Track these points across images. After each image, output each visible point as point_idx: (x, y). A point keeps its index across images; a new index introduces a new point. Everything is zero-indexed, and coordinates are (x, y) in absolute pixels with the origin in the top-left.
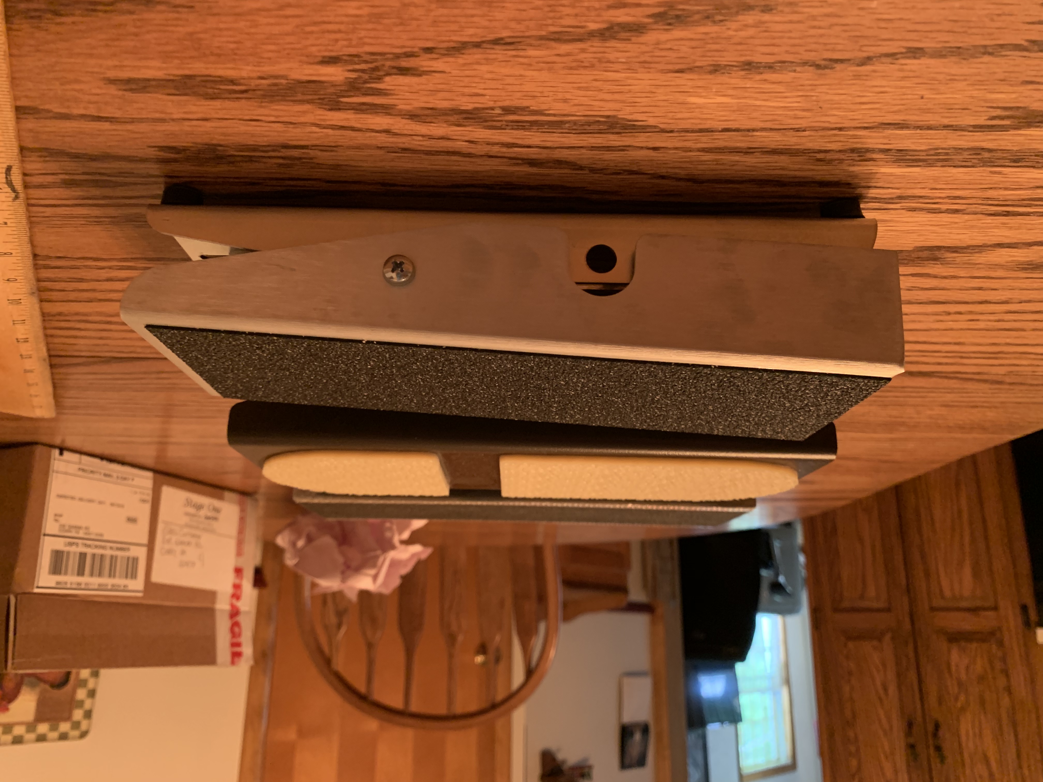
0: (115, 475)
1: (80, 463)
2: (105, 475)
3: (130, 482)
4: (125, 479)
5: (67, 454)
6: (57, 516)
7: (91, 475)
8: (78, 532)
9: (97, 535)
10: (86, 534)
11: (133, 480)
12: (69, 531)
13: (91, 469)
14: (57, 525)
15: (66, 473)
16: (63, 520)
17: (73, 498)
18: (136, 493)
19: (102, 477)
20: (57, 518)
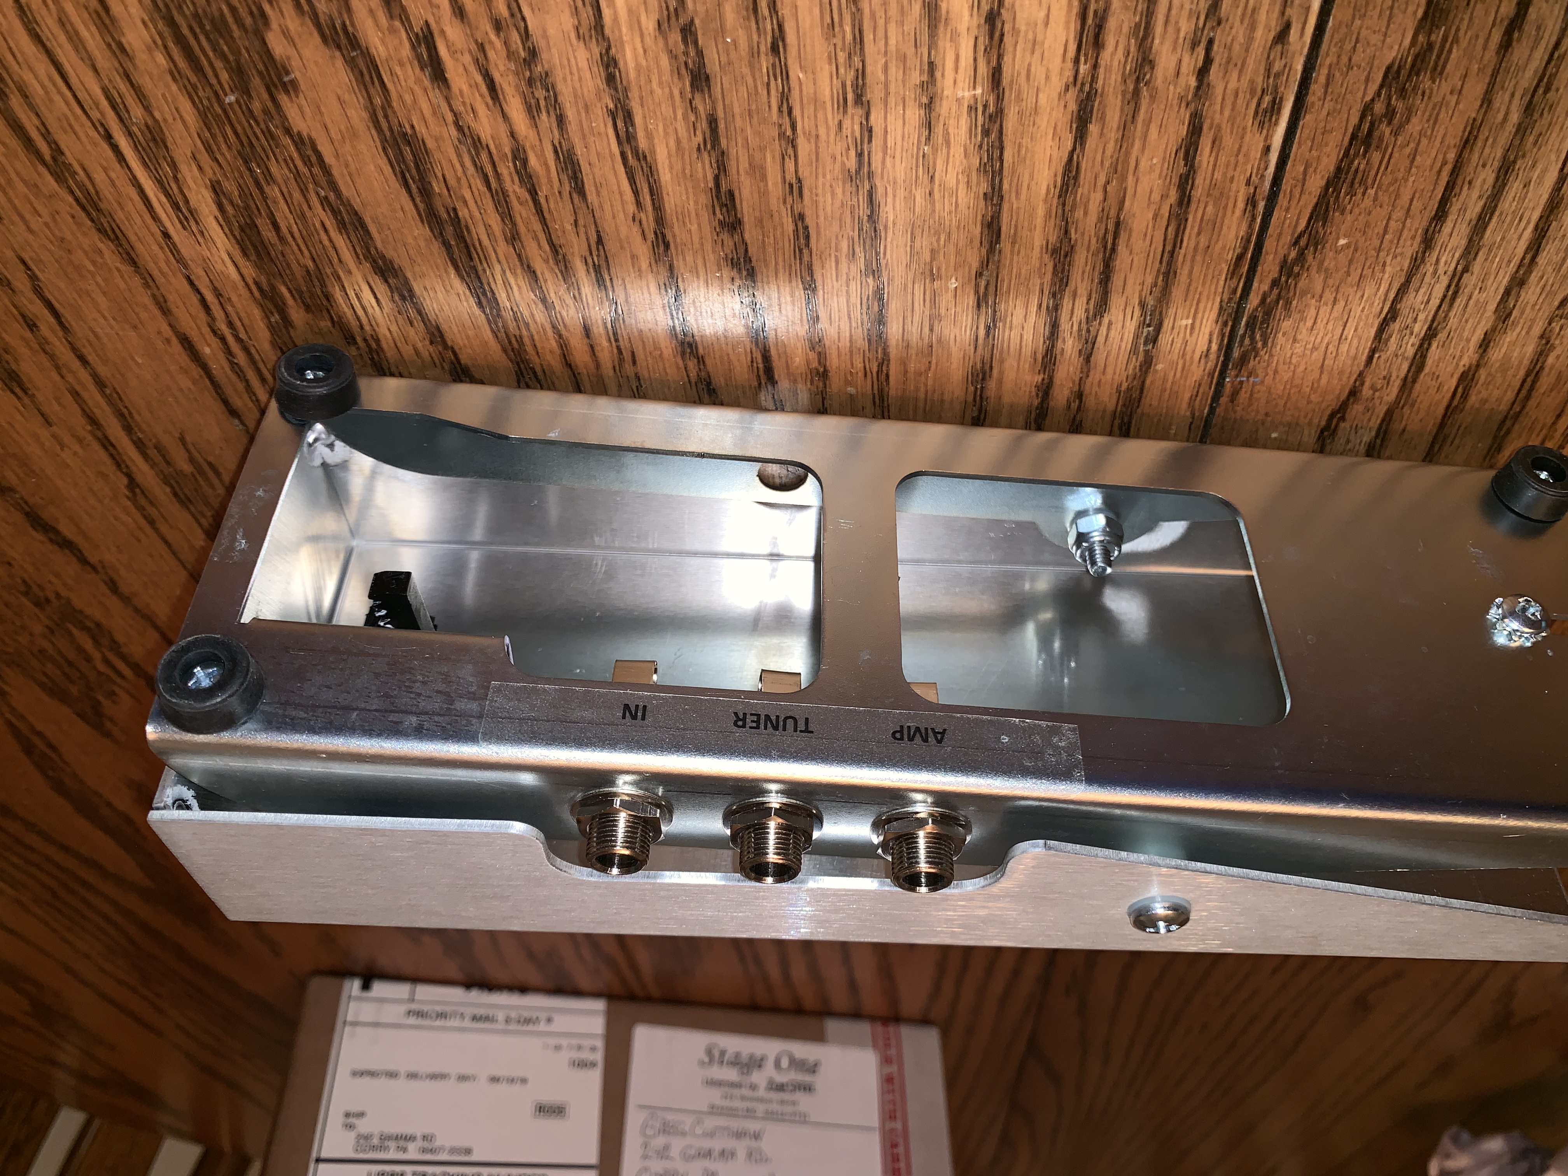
0: (501, 1016)
1: (412, 1000)
2: (474, 1018)
3: (542, 1027)
4: (528, 1021)
5: (380, 988)
6: (351, 1117)
7: (438, 1023)
8: (405, 1150)
9: (453, 1150)
10: (424, 1151)
11: (549, 1020)
12: (381, 1148)
13: (439, 1008)
14: (350, 1137)
15: (376, 1025)
16: (364, 1126)
17: (392, 1075)
18: (558, 1048)
19: (467, 1023)
20: (352, 1120)
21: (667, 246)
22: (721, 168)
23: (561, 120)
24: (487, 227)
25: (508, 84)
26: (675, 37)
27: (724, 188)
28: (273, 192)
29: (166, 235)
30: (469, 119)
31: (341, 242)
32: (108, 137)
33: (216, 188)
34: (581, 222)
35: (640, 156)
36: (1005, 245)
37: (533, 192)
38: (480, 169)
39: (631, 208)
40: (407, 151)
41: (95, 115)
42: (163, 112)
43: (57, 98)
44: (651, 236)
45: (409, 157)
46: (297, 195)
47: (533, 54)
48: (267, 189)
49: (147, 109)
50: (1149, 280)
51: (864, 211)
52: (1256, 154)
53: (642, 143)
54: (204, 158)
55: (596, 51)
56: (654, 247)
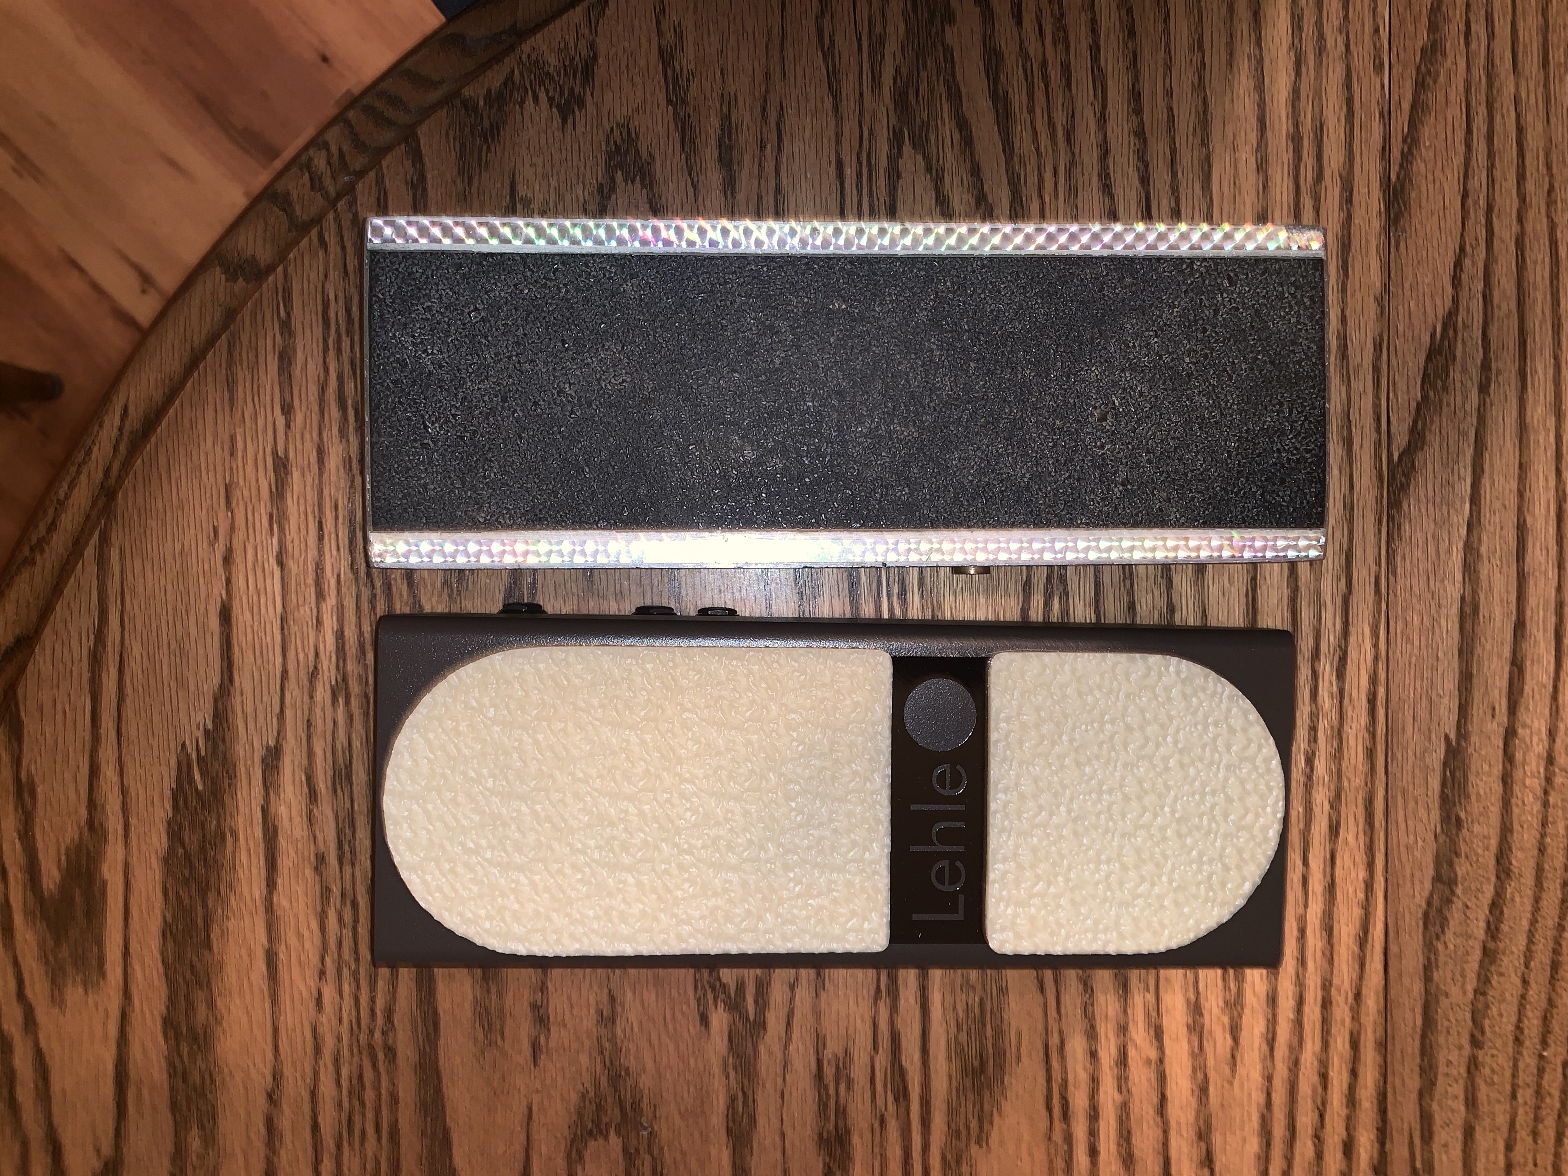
21: (1105, 121)
22: (1136, 79)
23: (1067, 48)
24: (1021, 103)
25: (1048, 29)
26: (1124, 12)
27: (1136, 90)
28: (924, 75)
29: (861, 95)
30: (1027, 44)
31: (945, 107)
32: (859, 41)
33: (898, 70)
34: (1066, 105)
35: (1100, 69)
36: (1269, 132)
37: (1047, 86)
38: (1025, 70)
39: (1091, 98)
40: (993, 58)
41: (859, 28)
42: (890, 29)
43: (846, 18)
44: (1098, 114)
45: (994, 62)
46: (934, 78)
47: (1062, 15)
48: (921, 73)
49: (884, 27)
50: (1342, 159)
51: (1201, 108)
52: (1378, 86)
53: (1102, 63)
54: (899, 54)
55: (1089, 16)
56: (1099, 121)
